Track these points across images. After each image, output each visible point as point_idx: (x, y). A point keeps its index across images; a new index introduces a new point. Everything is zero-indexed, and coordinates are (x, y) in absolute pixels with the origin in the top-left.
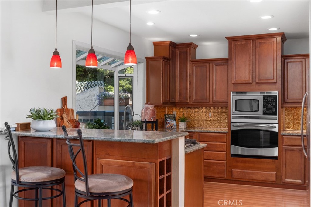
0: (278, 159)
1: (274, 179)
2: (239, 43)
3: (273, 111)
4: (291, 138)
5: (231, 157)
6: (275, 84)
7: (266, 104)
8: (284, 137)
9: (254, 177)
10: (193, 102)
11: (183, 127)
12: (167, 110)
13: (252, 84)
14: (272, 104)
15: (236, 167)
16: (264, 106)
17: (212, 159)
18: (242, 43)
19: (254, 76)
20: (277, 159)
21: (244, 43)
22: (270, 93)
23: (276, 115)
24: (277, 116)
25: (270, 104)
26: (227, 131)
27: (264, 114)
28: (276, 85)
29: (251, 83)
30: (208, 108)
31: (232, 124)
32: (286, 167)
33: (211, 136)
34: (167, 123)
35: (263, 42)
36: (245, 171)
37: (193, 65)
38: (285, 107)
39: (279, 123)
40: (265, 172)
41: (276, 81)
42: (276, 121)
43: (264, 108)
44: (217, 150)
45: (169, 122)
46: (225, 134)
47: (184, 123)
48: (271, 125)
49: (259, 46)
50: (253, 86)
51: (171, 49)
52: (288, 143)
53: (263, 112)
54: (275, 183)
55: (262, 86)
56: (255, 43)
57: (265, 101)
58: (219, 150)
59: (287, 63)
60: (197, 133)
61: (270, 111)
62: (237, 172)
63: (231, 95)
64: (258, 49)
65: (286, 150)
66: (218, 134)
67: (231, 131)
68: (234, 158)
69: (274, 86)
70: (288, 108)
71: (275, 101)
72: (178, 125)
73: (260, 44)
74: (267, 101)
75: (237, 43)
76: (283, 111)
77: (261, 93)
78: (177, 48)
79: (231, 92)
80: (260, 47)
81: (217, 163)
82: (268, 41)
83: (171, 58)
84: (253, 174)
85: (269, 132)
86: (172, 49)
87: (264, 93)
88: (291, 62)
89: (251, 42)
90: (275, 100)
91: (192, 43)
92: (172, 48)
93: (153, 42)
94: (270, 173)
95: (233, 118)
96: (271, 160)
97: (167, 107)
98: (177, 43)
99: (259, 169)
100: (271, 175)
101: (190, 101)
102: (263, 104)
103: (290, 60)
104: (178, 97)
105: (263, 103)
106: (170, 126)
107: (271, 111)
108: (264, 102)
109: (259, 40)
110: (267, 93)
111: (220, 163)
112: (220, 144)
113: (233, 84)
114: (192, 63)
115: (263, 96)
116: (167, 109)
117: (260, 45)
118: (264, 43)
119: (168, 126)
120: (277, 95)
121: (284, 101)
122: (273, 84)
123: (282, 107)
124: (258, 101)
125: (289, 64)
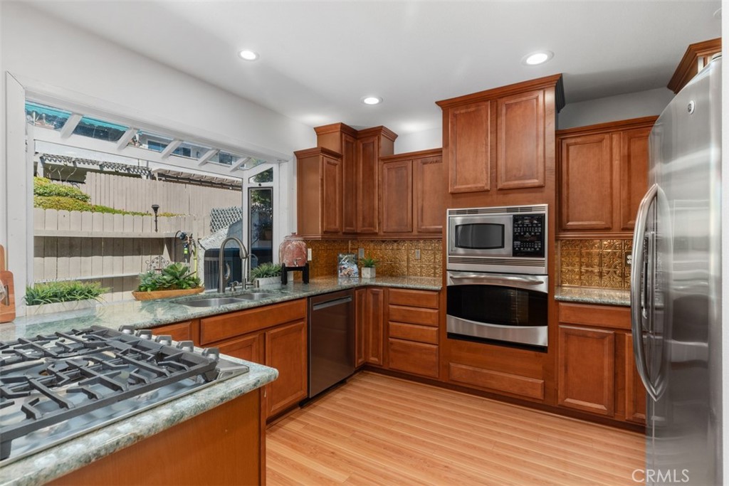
0: (549, 351)
1: (538, 394)
2: (463, 111)
3: (536, 247)
4: (580, 308)
5: (448, 337)
6: (541, 189)
7: (520, 233)
8: (561, 304)
9: (495, 385)
10: (385, 232)
11: (369, 276)
12: (350, 246)
13: (490, 193)
14: (533, 234)
15: (459, 360)
16: (515, 238)
17: (411, 338)
18: (469, 110)
19: (494, 175)
20: (546, 352)
21: (472, 109)
22: (530, 209)
23: (544, 257)
24: (545, 259)
25: (530, 233)
26: (439, 287)
27: (515, 253)
28: (542, 192)
29: (488, 191)
30: (415, 243)
31: (449, 274)
32: (566, 370)
33: (410, 295)
34: (341, 269)
35: (512, 102)
36: (477, 369)
37: (385, 165)
38: (562, 240)
39: (550, 275)
40: (518, 378)
41: (542, 184)
42: (544, 270)
43: (515, 242)
44: (421, 322)
45: (346, 266)
46: (436, 293)
47: (369, 269)
48: (531, 278)
49: (504, 111)
50: (492, 195)
51: (343, 139)
52: (572, 320)
53: (514, 248)
54: (541, 402)
55: (511, 195)
56: (497, 107)
57: (518, 227)
58: (425, 322)
59: (568, 146)
60: (385, 289)
61: (529, 247)
62: (460, 370)
63: (448, 216)
64: (503, 120)
65: (568, 334)
66: (422, 292)
67: (448, 287)
68: (454, 340)
69: (539, 195)
70: (568, 240)
71: (541, 227)
72: (360, 273)
73: (508, 107)
74: (523, 227)
75: (458, 112)
76: (556, 247)
77: (509, 210)
78: (359, 139)
79: (448, 210)
80: (506, 114)
81: (421, 349)
82: (524, 99)
83: (344, 154)
84: (492, 377)
85: (527, 293)
86: (348, 139)
87: (516, 210)
88: (575, 144)
89: (487, 106)
90: (541, 223)
91: (382, 127)
92: (346, 137)
93: (315, 128)
94: (530, 380)
95: (452, 261)
96: (532, 353)
97: (350, 242)
98: (358, 129)
99: (505, 369)
100: (533, 385)
101: (379, 229)
102: (514, 233)
103: (573, 141)
104: (361, 223)
105: (514, 230)
106: (346, 273)
107: (531, 248)
108: (516, 229)
109: (504, 99)
110: (522, 209)
111: (426, 349)
112: (426, 312)
113: (451, 195)
114: (382, 163)
115: (514, 216)
116: (350, 244)
117: (507, 110)
118: (516, 104)
119: (342, 274)
120: (546, 212)
121: (560, 226)
122: (536, 189)
123: (557, 239)
124: (503, 226)
125: (571, 148)
